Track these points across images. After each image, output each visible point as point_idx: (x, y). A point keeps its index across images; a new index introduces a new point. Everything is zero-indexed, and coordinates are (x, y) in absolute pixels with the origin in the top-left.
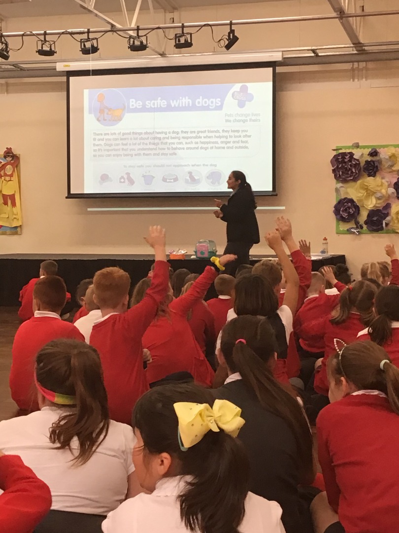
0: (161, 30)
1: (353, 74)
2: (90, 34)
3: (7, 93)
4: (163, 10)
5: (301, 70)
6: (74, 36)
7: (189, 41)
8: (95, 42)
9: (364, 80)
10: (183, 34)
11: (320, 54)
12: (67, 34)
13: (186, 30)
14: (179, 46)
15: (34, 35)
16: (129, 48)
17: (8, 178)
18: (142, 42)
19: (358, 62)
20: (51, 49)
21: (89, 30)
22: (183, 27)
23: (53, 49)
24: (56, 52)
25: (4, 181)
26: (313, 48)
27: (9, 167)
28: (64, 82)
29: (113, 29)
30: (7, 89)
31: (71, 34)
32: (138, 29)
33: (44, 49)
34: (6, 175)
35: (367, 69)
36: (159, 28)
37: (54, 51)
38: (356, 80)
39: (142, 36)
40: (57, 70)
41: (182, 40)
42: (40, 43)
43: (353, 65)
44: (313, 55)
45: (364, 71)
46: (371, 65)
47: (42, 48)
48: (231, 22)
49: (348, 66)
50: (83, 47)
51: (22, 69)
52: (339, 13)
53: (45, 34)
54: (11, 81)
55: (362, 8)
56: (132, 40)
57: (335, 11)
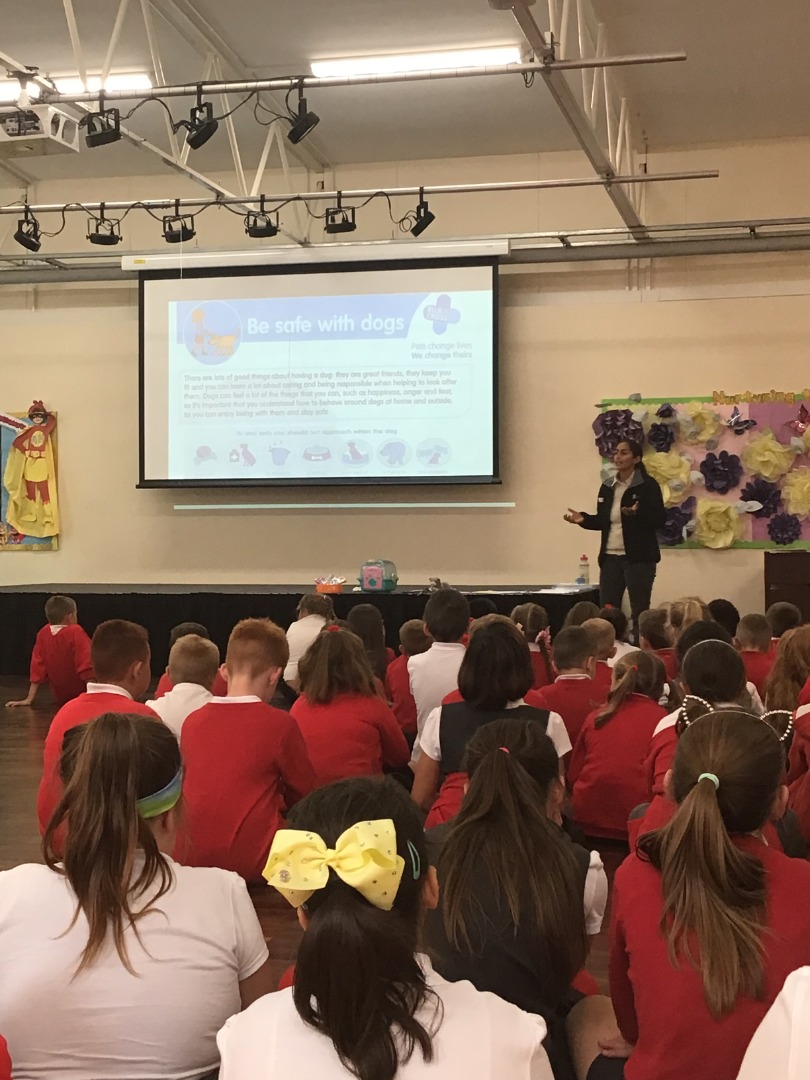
0: (302, 202)
1: (630, 279)
2: (179, 208)
3: (36, 307)
4: (306, 170)
5: (541, 271)
6: (153, 211)
7: (350, 221)
8: (188, 221)
9: (648, 288)
10: (340, 209)
11: (573, 244)
12: (140, 207)
13: (345, 203)
14: (332, 229)
15: (83, 209)
16: (247, 231)
17: (35, 454)
18: (269, 223)
19: (638, 257)
20: (112, 232)
21: (178, 201)
22: (340, 196)
23: (116, 233)
24: (121, 239)
25: (30, 459)
26: (561, 234)
27: (37, 434)
28: (134, 289)
29: (220, 200)
30: (36, 300)
31: (148, 207)
32: (262, 200)
33: (100, 233)
34: (32, 448)
35: (652, 270)
36: (298, 198)
37: (117, 237)
38: (635, 288)
39: (270, 212)
40: (123, 268)
41: (339, 219)
42: (93, 223)
43: (629, 263)
44: (561, 245)
45: (648, 274)
46: (659, 263)
47: (97, 230)
48: (422, 189)
49: (621, 265)
50: (167, 229)
51: (63, 267)
52: (605, 176)
53: (103, 208)
54: (43, 287)
55: (643, 168)
56: (252, 218)
57: (599, 172)
